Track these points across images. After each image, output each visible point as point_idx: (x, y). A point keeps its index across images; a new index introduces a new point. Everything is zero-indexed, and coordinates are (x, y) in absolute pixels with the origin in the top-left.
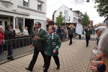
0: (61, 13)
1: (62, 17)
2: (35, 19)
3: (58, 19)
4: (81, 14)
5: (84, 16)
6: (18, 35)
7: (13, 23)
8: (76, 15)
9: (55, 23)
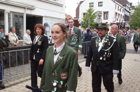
0: (91, 5)
1: (93, 13)
2: (45, 17)
3: (85, 16)
4: (129, 7)
5: (135, 9)
6: (15, 44)
7: (4, 23)
8: (120, 7)
9: (80, 23)
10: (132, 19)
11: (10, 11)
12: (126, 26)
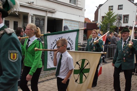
0: (111, 8)
1: (113, 16)
3: (104, 19)
9: (98, 26)
11: (34, 15)
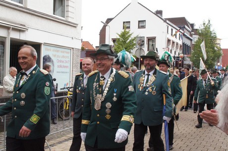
4: (190, 30)
10: (194, 50)
12: (185, 62)
